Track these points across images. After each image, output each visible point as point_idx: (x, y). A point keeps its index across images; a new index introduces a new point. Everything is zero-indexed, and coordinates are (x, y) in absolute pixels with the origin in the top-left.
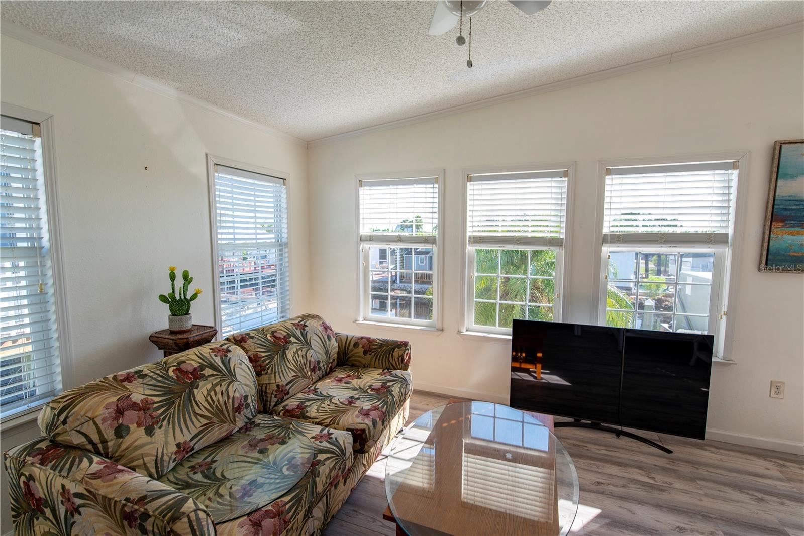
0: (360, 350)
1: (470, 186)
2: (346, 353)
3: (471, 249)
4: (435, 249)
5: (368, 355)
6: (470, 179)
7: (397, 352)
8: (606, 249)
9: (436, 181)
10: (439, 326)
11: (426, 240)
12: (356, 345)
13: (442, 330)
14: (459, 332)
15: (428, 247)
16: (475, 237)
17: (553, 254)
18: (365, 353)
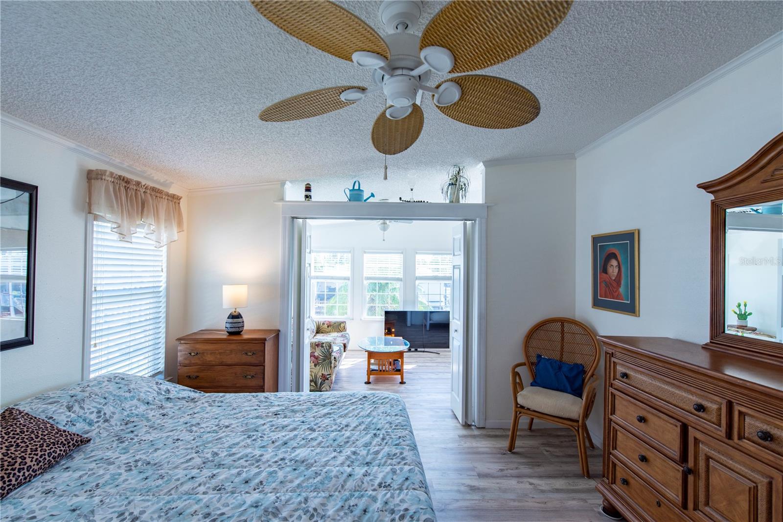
0: (326, 326)
1: (365, 255)
2: (319, 328)
3: (365, 282)
4: (349, 283)
5: (330, 328)
6: (365, 252)
8: (417, 282)
9: (350, 252)
10: (351, 317)
11: (345, 279)
12: (323, 324)
13: (353, 319)
14: (361, 319)
16: (367, 277)
17: (398, 285)
18: (328, 327)
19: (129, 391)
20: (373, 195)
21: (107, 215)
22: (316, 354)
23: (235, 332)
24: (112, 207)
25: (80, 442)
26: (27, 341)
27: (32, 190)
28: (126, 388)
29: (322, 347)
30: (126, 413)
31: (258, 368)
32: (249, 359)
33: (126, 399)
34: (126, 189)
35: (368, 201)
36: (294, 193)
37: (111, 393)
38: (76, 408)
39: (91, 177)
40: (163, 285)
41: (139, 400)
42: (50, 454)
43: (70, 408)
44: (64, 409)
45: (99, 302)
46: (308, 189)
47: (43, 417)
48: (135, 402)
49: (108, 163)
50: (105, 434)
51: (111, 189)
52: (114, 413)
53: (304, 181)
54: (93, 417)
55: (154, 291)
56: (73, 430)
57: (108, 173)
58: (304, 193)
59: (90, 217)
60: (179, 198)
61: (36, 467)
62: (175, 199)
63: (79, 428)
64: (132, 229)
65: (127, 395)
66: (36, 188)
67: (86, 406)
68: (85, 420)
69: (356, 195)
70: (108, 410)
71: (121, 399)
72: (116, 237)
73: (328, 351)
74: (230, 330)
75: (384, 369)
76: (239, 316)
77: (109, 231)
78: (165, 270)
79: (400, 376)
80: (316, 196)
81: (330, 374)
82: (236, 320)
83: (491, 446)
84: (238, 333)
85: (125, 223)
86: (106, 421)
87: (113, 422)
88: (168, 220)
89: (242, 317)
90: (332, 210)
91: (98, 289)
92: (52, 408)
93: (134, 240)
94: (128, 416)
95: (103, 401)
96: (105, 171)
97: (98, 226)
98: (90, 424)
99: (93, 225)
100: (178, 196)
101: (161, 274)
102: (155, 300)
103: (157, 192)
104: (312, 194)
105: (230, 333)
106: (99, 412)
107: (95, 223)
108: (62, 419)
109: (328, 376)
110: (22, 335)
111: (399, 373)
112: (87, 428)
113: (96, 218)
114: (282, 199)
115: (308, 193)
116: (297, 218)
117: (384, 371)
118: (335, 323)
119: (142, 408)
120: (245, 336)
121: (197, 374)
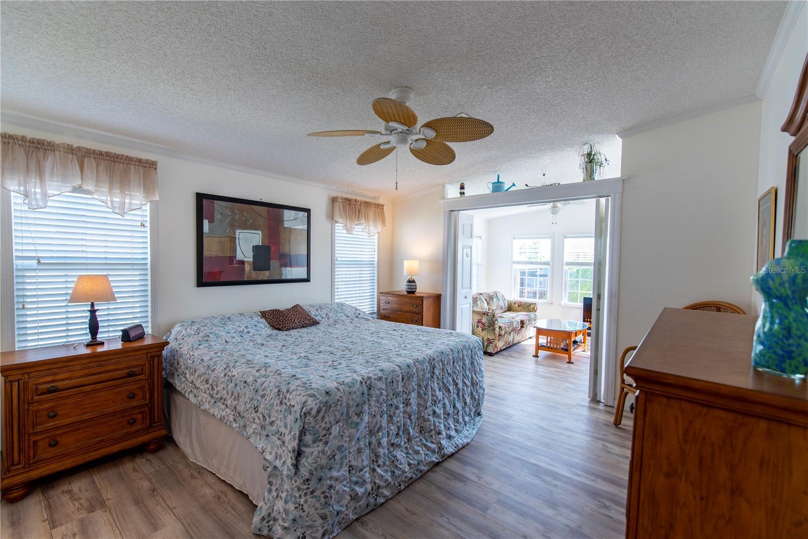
0: (517, 305)
1: (565, 240)
2: (511, 307)
3: (566, 267)
4: (549, 267)
5: (520, 307)
6: (566, 237)
7: (532, 306)
9: (550, 238)
10: (550, 302)
11: (545, 264)
12: (515, 303)
13: (552, 304)
14: (560, 305)
15: (546, 267)
16: (568, 262)
18: (519, 306)
19: (342, 309)
20: (514, 185)
21: (340, 220)
22: (483, 321)
23: (411, 292)
24: (342, 215)
25: (315, 323)
26: (307, 280)
27: (308, 211)
28: (341, 308)
29: (488, 315)
30: (337, 318)
31: (419, 315)
32: (414, 309)
33: (339, 312)
34: (350, 204)
35: (509, 190)
36: (453, 192)
37: (334, 308)
38: (319, 311)
39: (334, 200)
40: (376, 260)
41: (344, 314)
42: (303, 321)
43: (317, 310)
44: (315, 310)
45: (339, 266)
46: (462, 187)
47: (307, 311)
48: (342, 314)
49: (341, 192)
50: (326, 323)
51: (341, 206)
52: (332, 316)
53: (458, 182)
54: (324, 316)
55: (371, 264)
56: (316, 318)
57: (339, 198)
58: (459, 191)
59: (334, 222)
60: (383, 206)
61: (298, 324)
62: (380, 207)
63: (318, 318)
64: (353, 226)
65: (340, 311)
66: (310, 210)
67: (322, 311)
68: (321, 316)
69: (497, 186)
70: (330, 315)
71: (337, 312)
72: (345, 231)
73: (492, 320)
74: (409, 290)
75: (552, 346)
76: (414, 281)
77: (342, 228)
78: (376, 251)
79: (567, 356)
80: (468, 192)
81: (494, 339)
82: (410, 284)
83: (603, 418)
84: (414, 292)
85: (348, 223)
86: (328, 319)
87: (331, 320)
88: (375, 220)
89: (415, 282)
90: (481, 202)
91: (338, 259)
92: (312, 309)
93: (354, 233)
94: (338, 319)
95: (330, 310)
96: (338, 197)
97: (338, 226)
98: (322, 318)
99: (335, 225)
100: (382, 204)
101: (374, 253)
102: (372, 269)
103: (367, 204)
104: (465, 191)
105: (408, 292)
106: (327, 314)
107: (336, 224)
108: (313, 313)
109: (492, 341)
110: (305, 277)
111: (566, 352)
112: (321, 319)
113: (336, 222)
114: (443, 198)
115: (462, 191)
116: (454, 211)
117: (552, 348)
118: (525, 304)
119: (345, 318)
120: (417, 294)
121: (389, 315)
